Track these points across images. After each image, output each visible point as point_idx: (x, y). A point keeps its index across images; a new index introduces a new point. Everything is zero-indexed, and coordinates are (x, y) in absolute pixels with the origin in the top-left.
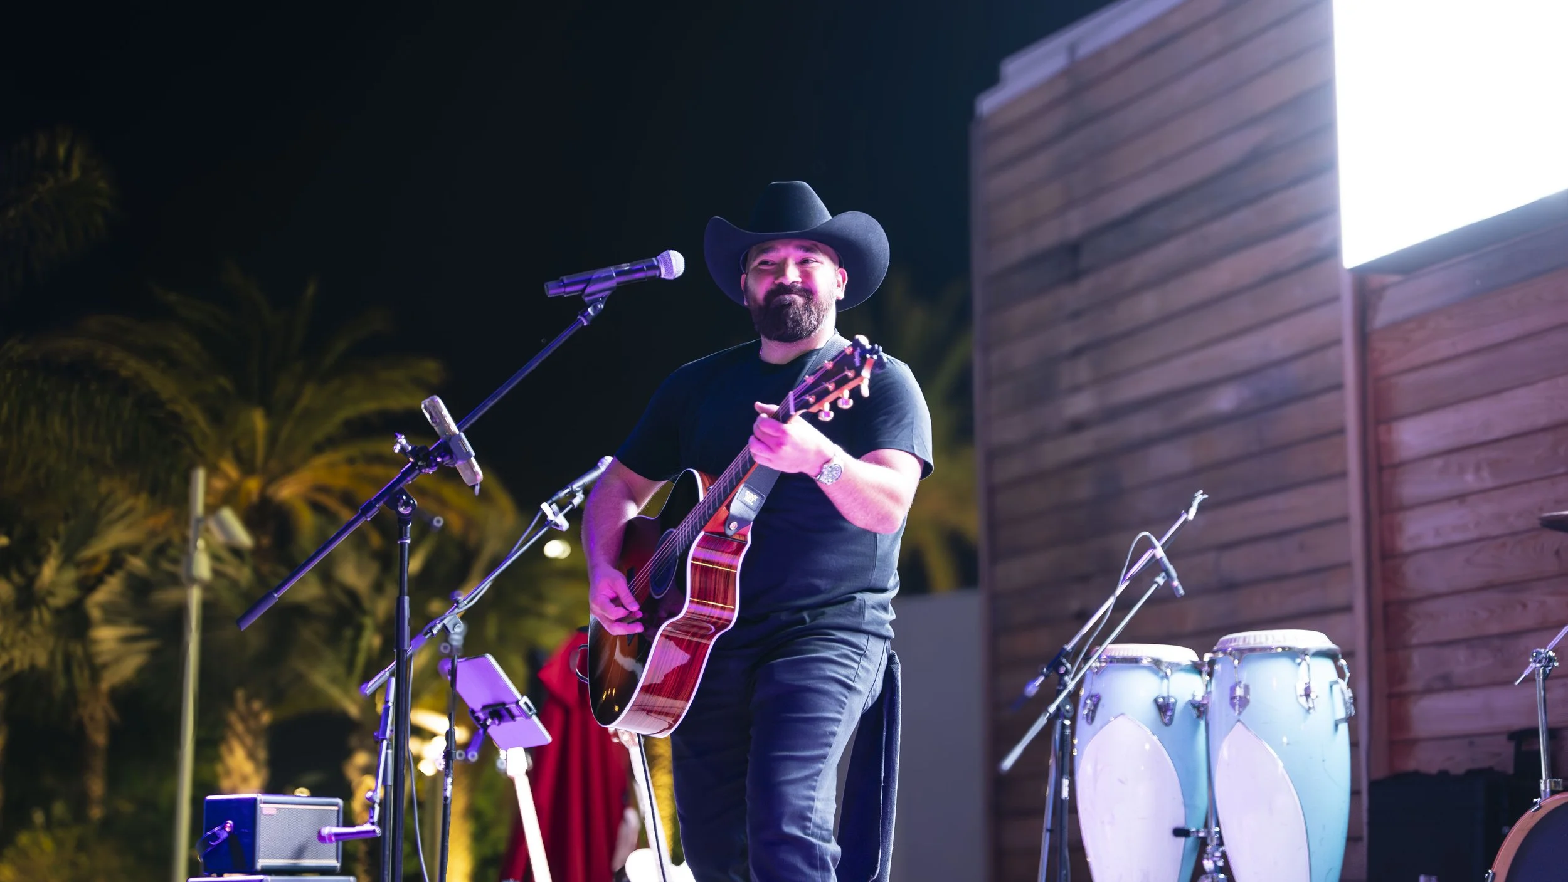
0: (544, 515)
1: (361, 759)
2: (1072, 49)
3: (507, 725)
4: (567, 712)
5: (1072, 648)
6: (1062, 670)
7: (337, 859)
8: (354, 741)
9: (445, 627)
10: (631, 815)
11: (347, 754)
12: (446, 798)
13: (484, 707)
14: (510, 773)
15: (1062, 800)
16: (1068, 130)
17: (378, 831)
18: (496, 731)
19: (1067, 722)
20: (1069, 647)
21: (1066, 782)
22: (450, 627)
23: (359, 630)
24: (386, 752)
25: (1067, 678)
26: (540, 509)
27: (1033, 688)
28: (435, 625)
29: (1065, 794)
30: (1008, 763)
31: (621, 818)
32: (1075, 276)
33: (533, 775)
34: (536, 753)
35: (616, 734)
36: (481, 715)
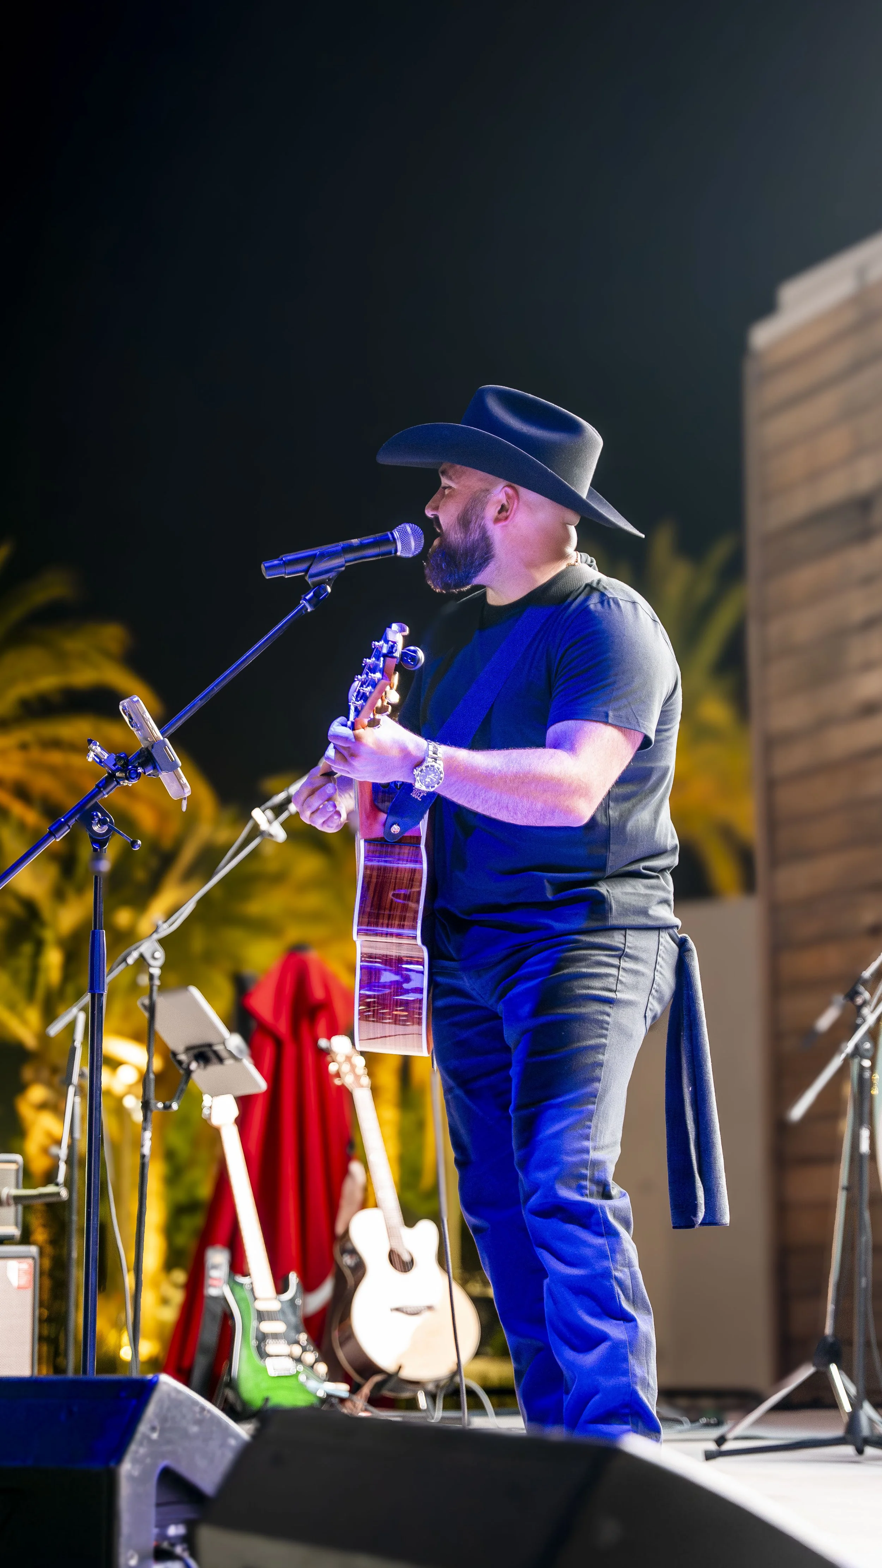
0: (256, 826)
1: (37, 1093)
2: (861, 272)
3: (214, 1069)
4: (279, 1044)
5: (872, 975)
6: (859, 1001)
7: (16, 1225)
8: (28, 1073)
9: (142, 956)
10: (356, 1167)
11: (21, 1088)
12: (143, 1156)
13: (188, 1049)
14: (215, 1121)
15: (861, 1156)
16: (857, 366)
17: (64, 1193)
18: (201, 1075)
19: (867, 1063)
20: (867, 974)
21: (865, 1133)
22: (148, 956)
23: (39, 946)
24: (74, 1102)
25: (866, 1011)
26: (251, 817)
27: (825, 1021)
28: (129, 954)
29: (865, 1147)
30: (798, 1111)
31: (345, 1172)
32: (865, 536)
33: (242, 1123)
34: (245, 1102)
35: (338, 1075)
36: (183, 1057)
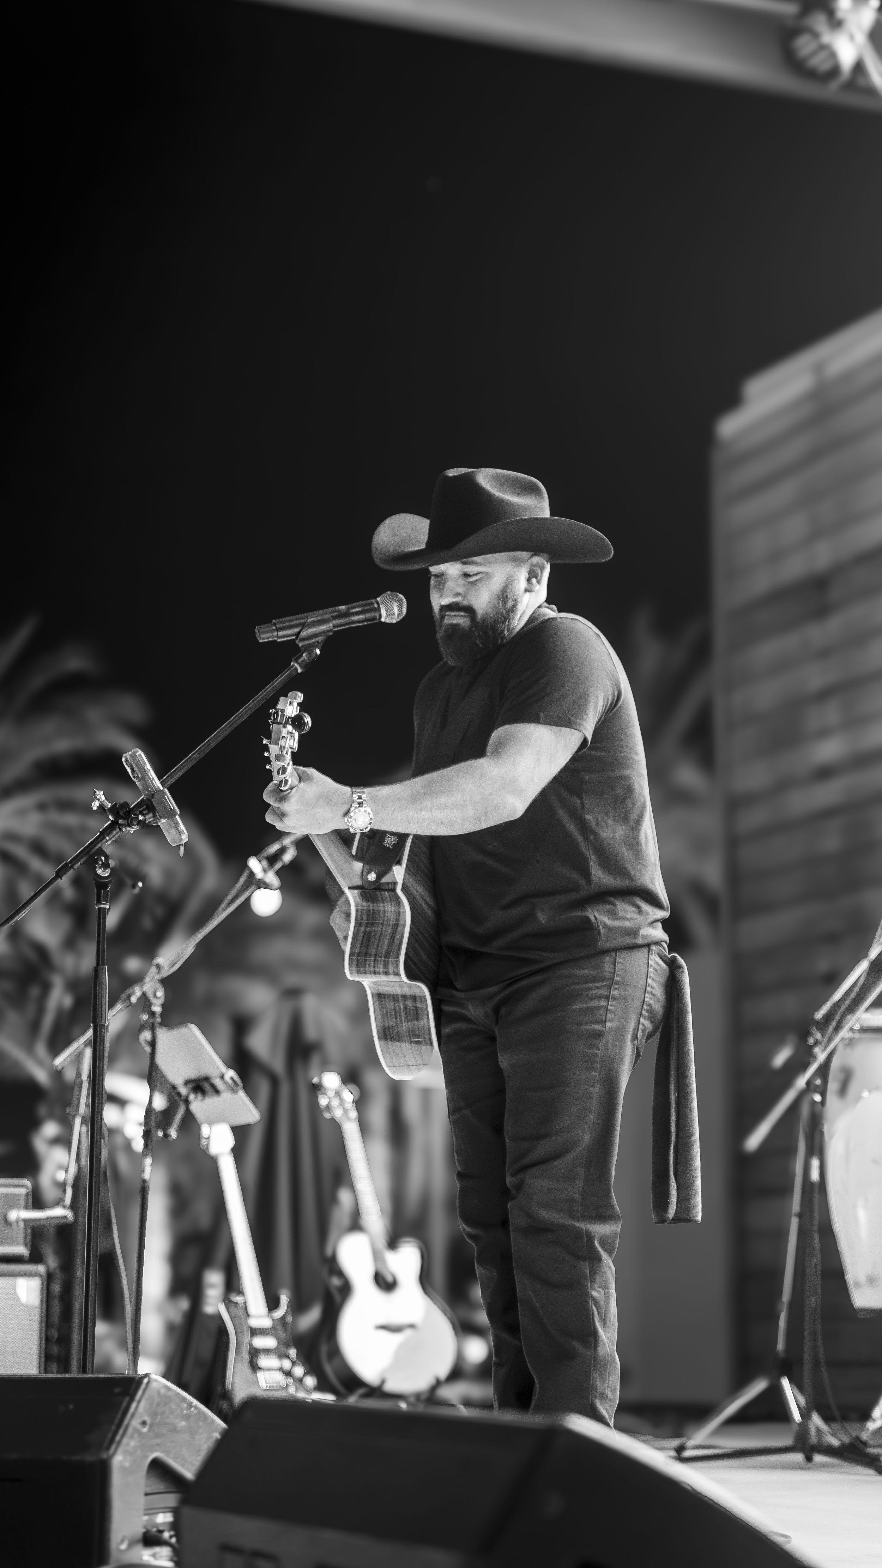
0: (252, 874)
1: (50, 1129)
2: (818, 368)
3: (211, 1101)
4: (274, 1082)
5: (823, 1017)
6: (811, 1041)
7: (26, 1245)
8: (42, 1110)
9: (144, 995)
10: (344, 1197)
11: (35, 1124)
12: (144, 1181)
13: (187, 1082)
14: (213, 1150)
15: (812, 1184)
16: (814, 456)
17: (69, 1215)
18: (199, 1106)
19: (817, 1098)
20: (819, 1015)
21: (815, 1163)
22: (150, 994)
24: (79, 1129)
25: (817, 1050)
26: (245, 866)
27: (781, 1058)
28: (133, 993)
29: (815, 1176)
30: (754, 1141)
31: (334, 1199)
32: (822, 612)
33: (238, 1152)
34: (240, 1132)
35: (328, 1108)
36: (183, 1091)
